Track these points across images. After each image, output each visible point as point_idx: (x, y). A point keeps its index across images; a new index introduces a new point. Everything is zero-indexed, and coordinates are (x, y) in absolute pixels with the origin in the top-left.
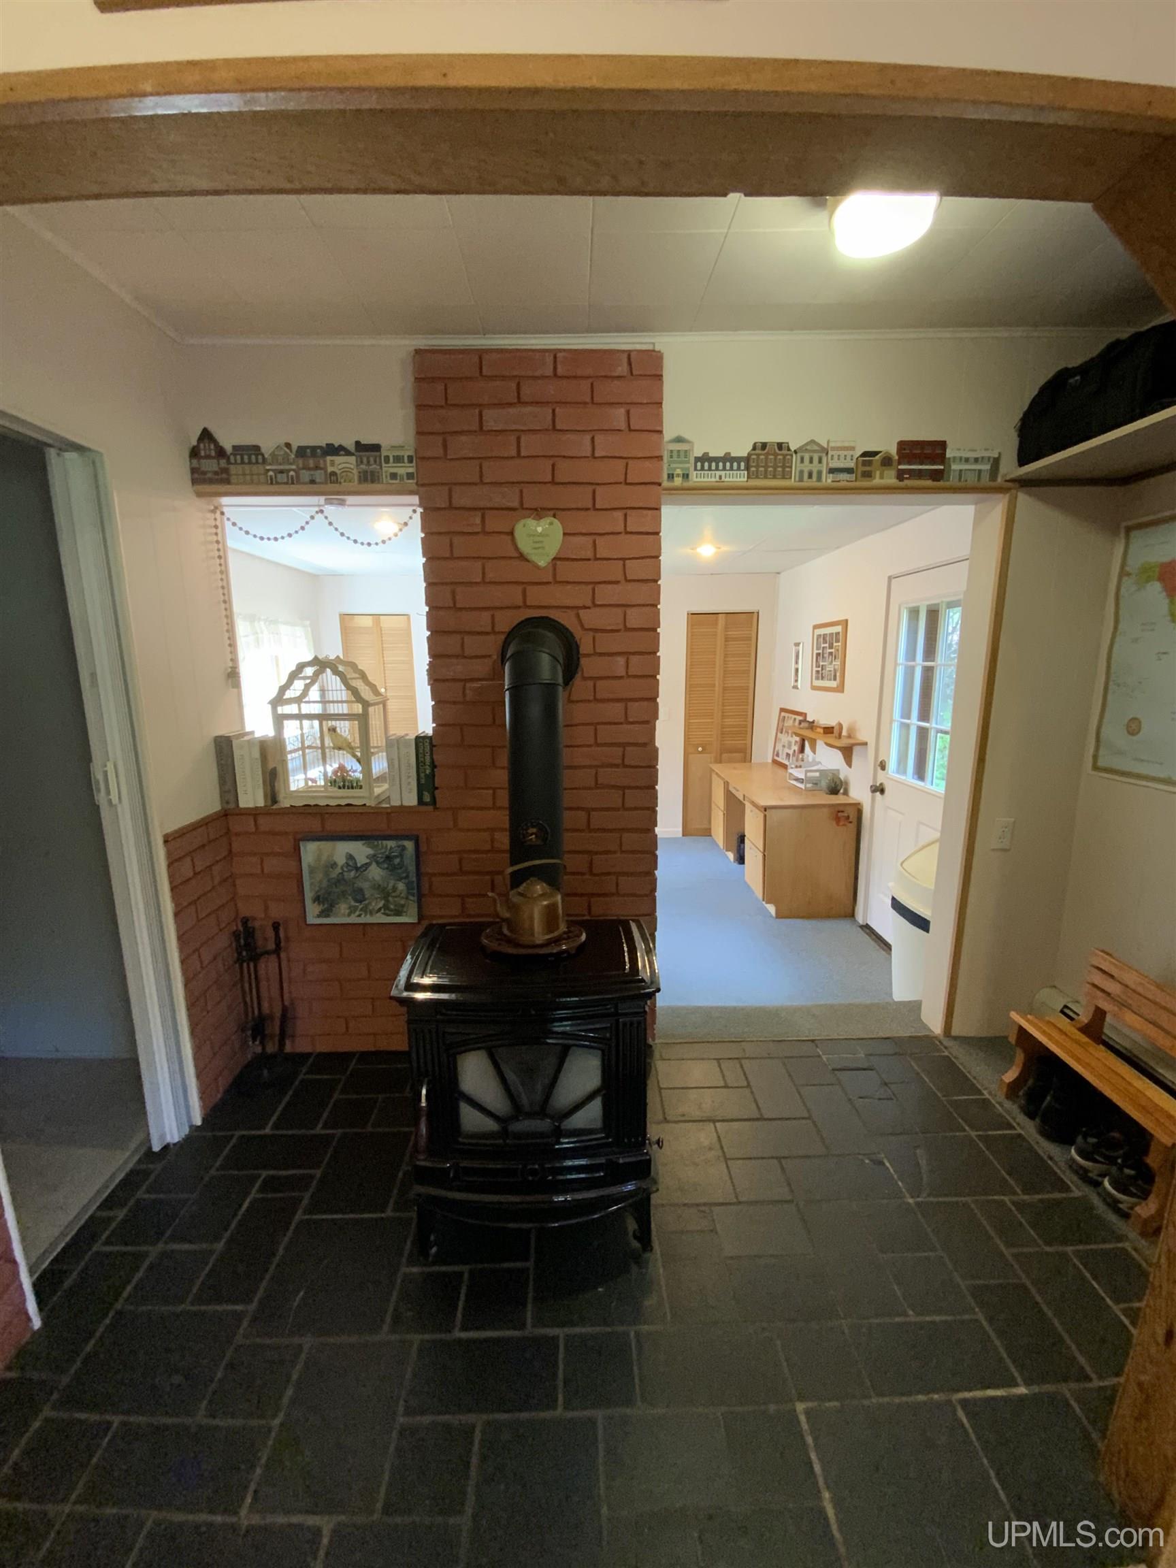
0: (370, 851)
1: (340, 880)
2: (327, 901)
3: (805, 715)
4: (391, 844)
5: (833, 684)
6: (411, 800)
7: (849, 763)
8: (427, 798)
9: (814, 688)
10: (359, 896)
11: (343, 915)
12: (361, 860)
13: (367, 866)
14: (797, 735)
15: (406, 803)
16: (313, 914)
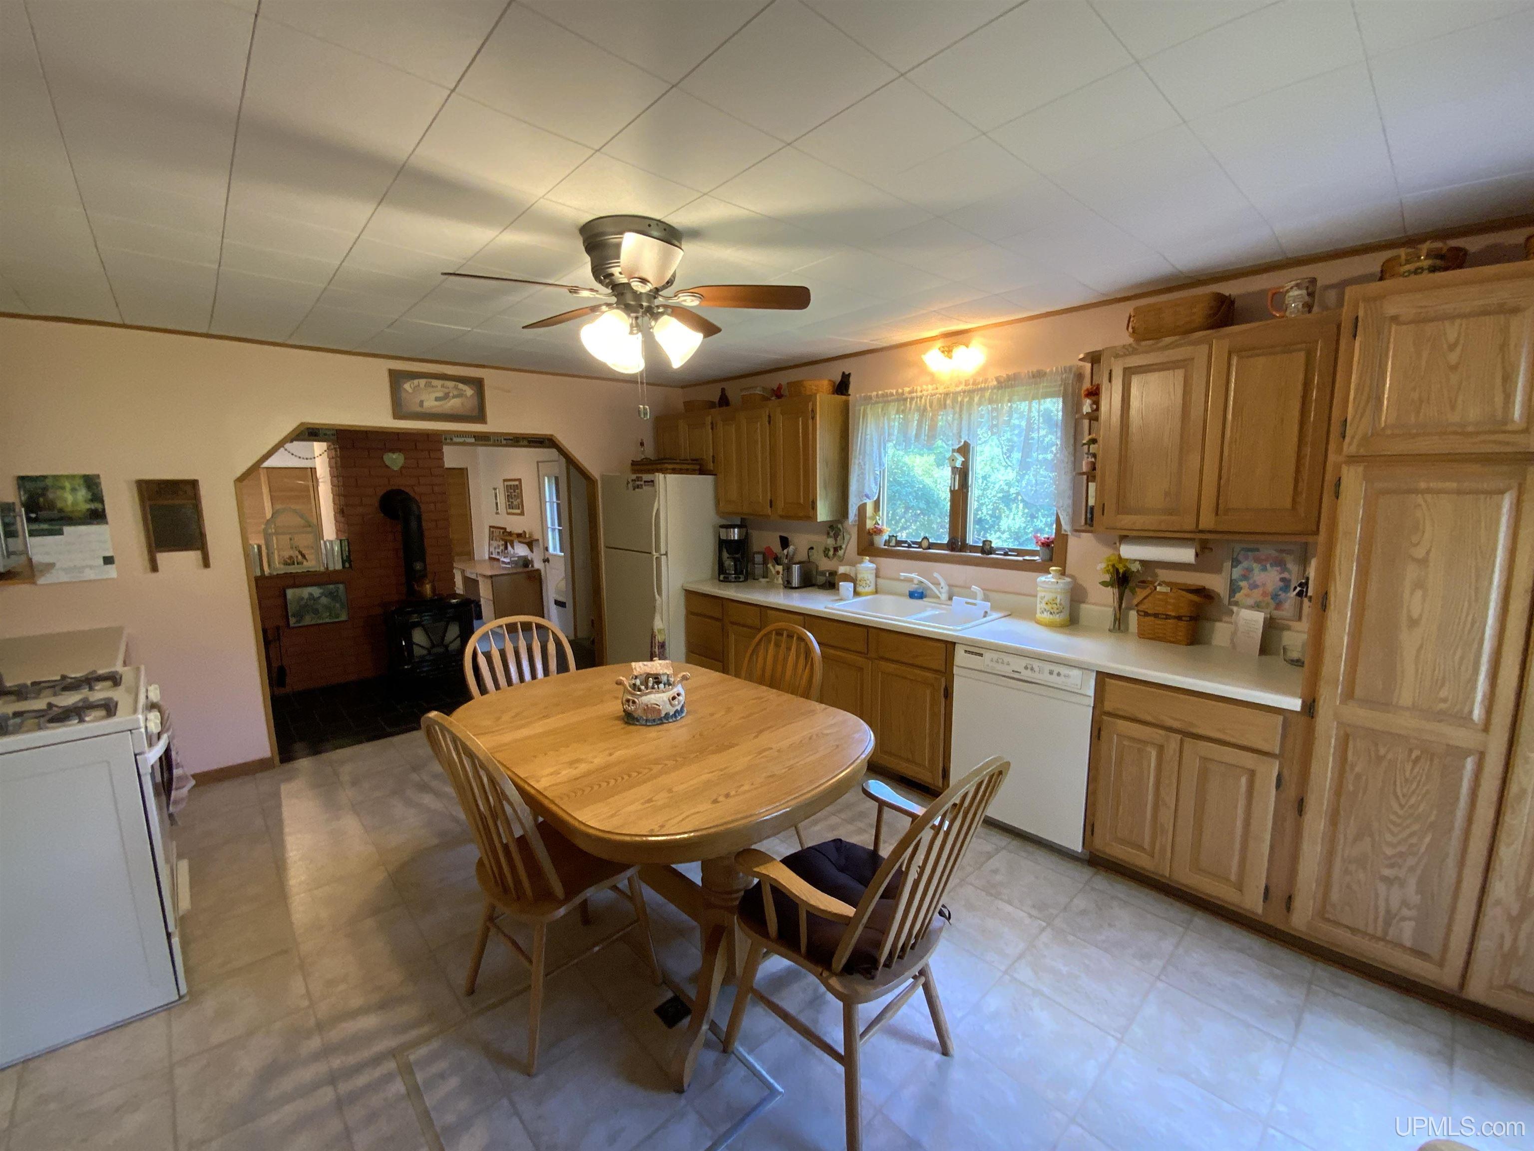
0: (321, 591)
1: (306, 605)
2: (299, 616)
3: (505, 529)
4: (331, 586)
5: (518, 511)
6: (339, 566)
7: (532, 551)
8: (347, 565)
9: (508, 514)
10: (316, 612)
11: (308, 620)
12: (316, 595)
13: (319, 598)
14: (503, 540)
15: (337, 568)
16: (292, 621)
